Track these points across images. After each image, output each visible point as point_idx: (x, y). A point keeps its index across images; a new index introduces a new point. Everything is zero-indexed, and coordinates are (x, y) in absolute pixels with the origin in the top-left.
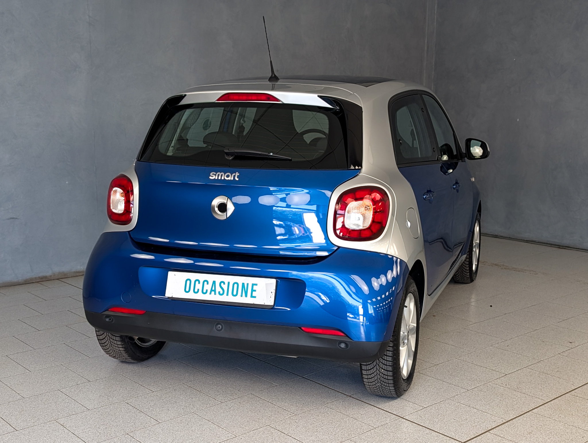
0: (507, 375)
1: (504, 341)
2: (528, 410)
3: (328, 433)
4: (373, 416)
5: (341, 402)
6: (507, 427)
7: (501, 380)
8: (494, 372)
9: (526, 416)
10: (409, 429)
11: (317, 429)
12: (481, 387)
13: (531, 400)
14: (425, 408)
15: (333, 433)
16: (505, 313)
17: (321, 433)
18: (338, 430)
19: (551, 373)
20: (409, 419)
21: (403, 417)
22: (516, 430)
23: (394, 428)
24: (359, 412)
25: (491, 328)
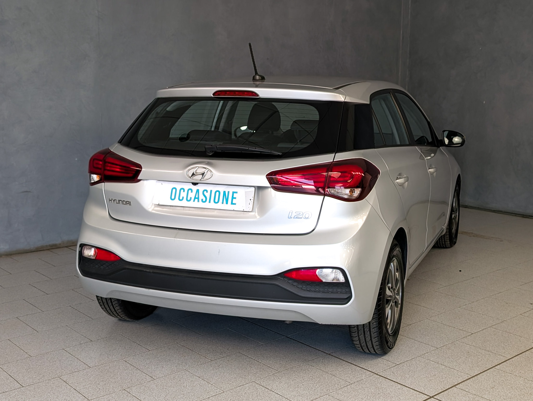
0: (473, 334)
1: (472, 303)
2: (492, 367)
3: (309, 389)
4: (350, 372)
5: (320, 360)
6: (471, 382)
7: (467, 338)
8: (462, 331)
9: (490, 371)
10: (383, 384)
11: (299, 385)
12: (450, 345)
13: (494, 357)
14: (398, 365)
15: (313, 389)
16: (473, 277)
17: (302, 389)
18: (318, 385)
19: (513, 332)
20: (382, 376)
21: (378, 374)
22: (480, 384)
23: (369, 384)
24: (337, 369)
25: (459, 291)
